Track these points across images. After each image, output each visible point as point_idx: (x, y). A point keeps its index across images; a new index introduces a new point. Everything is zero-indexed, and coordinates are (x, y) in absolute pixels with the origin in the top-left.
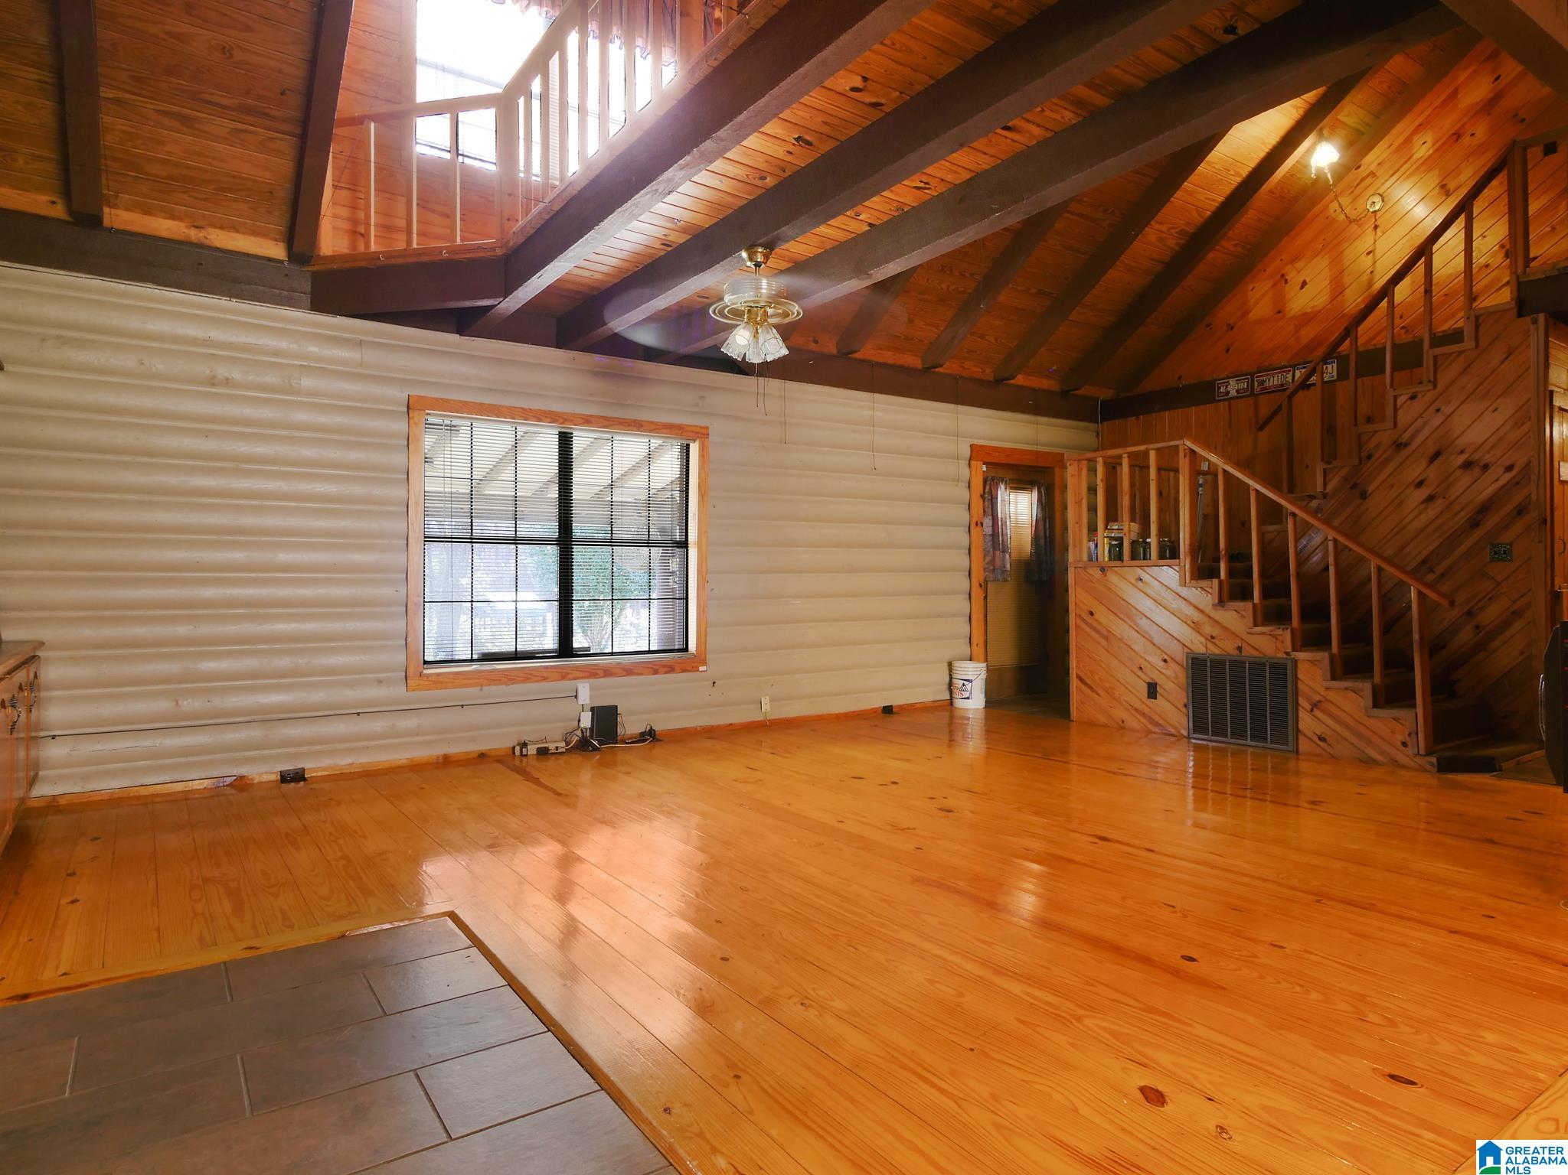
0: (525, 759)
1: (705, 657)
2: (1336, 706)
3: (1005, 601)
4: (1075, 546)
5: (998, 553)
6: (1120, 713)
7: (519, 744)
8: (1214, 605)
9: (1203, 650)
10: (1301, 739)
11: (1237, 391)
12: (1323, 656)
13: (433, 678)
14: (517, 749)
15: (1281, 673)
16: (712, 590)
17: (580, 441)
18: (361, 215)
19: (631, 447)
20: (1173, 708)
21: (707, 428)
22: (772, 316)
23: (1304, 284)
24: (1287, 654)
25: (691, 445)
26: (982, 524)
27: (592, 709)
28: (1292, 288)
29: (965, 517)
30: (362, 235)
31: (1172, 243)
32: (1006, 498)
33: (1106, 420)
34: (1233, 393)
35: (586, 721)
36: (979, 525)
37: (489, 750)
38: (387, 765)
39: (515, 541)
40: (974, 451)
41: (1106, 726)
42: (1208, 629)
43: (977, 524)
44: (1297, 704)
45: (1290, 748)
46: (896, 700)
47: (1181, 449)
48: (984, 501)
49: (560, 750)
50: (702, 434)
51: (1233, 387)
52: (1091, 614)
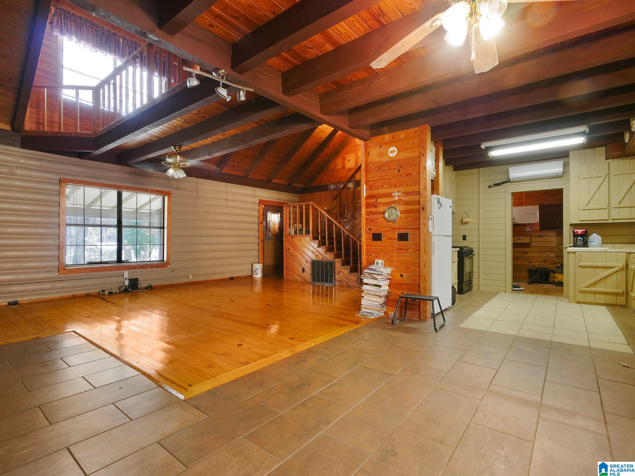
0: (104, 296)
1: (170, 263)
2: (343, 272)
3: (270, 246)
4: (285, 230)
5: (267, 231)
6: (296, 277)
7: (102, 291)
8: (317, 247)
9: (315, 259)
10: (336, 281)
11: (333, 188)
12: (340, 260)
13: (69, 270)
14: (101, 292)
15: (331, 265)
16: (172, 242)
17: (125, 194)
18: (41, 117)
19: (143, 198)
20: (308, 275)
21: (171, 192)
22: (181, 165)
23: (349, 160)
24: (333, 259)
25: (165, 197)
26: (262, 223)
27: (129, 279)
28: (347, 161)
29: (257, 221)
30: (42, 124)
31: (315, 146)
32: (270, 216)
33: (301, 194)
34: (332, 189)
35: (127, 283)
36: (262, 224)
37: (90, 293)
38: (51, 299)
39: (101, 226)
40: (260, 202)
41: (292, 281)
42: (316, 253)
43: (261, 223)
44: (335, 272)
45: (333, 284)
46: (234, 275)
47: (310, 204)
48: (263, 216)
49: (117, 292)
50: (169, 194)
51: (332, 187)
52: (289, 249)
